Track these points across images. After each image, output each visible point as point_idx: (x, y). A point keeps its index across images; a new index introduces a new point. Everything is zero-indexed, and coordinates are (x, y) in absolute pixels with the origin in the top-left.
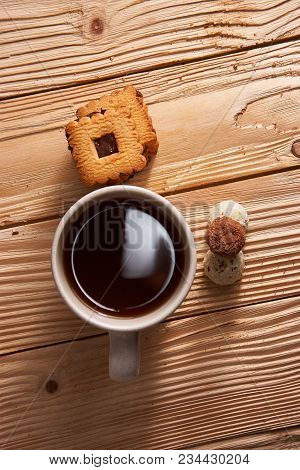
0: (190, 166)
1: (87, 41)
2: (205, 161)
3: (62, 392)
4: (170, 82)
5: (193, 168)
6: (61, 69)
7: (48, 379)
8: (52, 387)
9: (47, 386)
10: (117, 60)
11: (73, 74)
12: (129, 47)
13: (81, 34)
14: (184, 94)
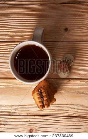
0: (14, 85)
1: (35, 128)
2: (10, 85)
3: (64, 28)
4: (15, 110)
5: (13, 84)
6: (44, 121)
7: (67, 32)
8: (66, 30)
9: (67, 30)
10: (28, 120)
11: (41, 119)
12: (24, 123)
13: (36, 130)
14: (11, 106)
